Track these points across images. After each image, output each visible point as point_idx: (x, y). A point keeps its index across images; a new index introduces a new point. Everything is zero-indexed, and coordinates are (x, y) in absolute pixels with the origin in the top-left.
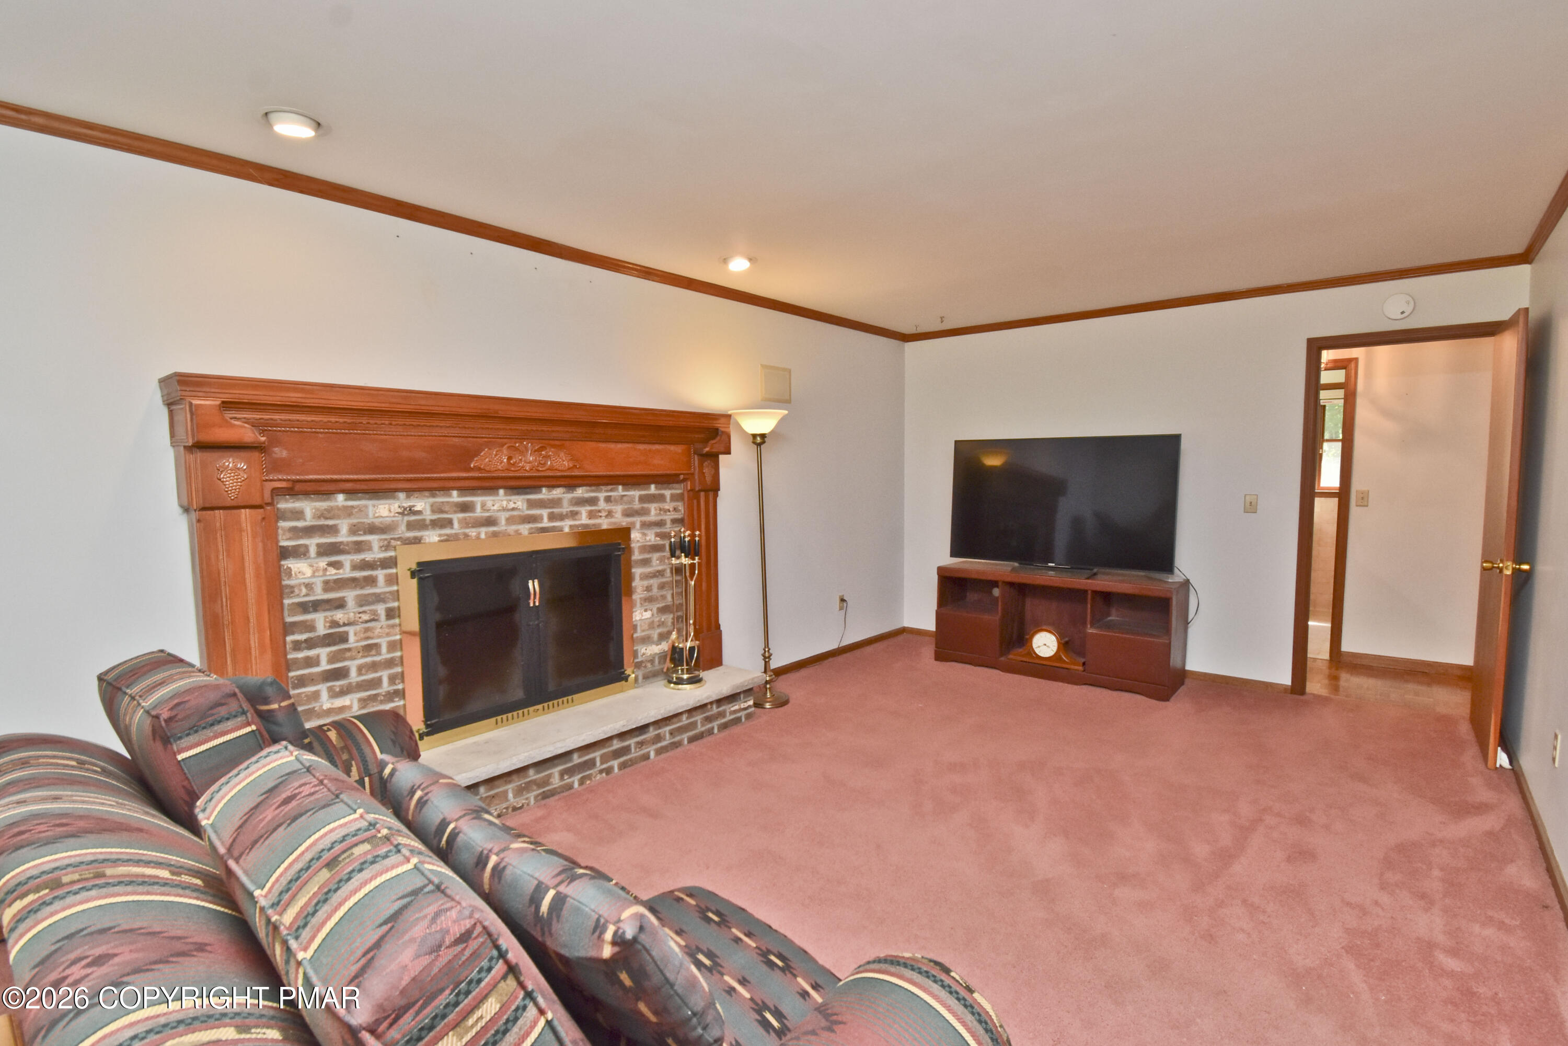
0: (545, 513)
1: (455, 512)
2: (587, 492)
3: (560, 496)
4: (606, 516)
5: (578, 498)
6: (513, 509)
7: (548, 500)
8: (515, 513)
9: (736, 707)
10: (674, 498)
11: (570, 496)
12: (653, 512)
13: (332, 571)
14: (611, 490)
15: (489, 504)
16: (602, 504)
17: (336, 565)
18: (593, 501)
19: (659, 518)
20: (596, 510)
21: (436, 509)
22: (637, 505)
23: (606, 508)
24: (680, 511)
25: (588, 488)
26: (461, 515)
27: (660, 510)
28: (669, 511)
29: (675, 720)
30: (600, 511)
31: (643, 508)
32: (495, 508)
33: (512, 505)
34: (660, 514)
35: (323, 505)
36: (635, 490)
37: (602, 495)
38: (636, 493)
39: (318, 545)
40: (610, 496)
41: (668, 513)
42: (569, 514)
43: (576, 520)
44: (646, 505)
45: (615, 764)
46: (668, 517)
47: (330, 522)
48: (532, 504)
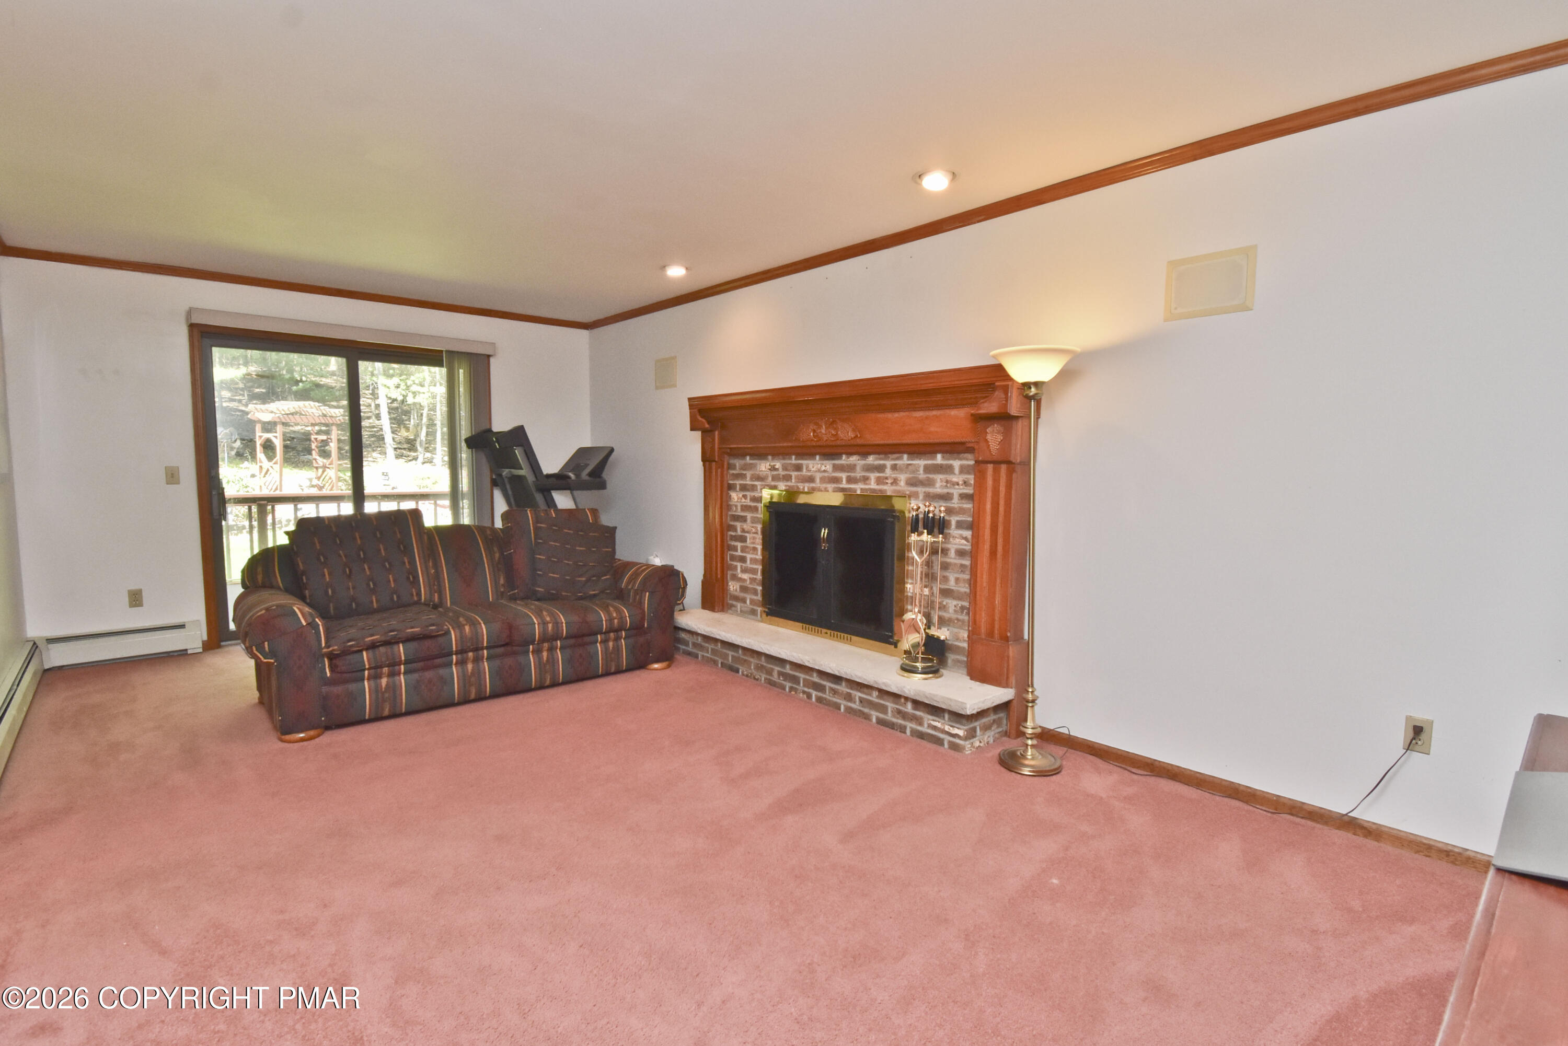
0: (844, 476)
1: (793, 471)
2: (877, 459)
3: (855, 462)
4: (892, 484)
5: (869, 465)
6: (825, 471)
7: (847, 465)
8: (826, 474)
9: (938, 725)
10: (963, 470)
11: (863, 462)
12: (938, 484)
13: (743, 500)
14: (897, 459)
15: (811, 466)
16: (888, 472)
17: (745, 497)
18: (881, 469)
19: (946, 491)
20: (883, 477)
21: (785, 468)
22: (922, 475)
23: (893, 476)
24: (969, 485)
25: (877, 456)
26: (796, 473)
27: (947, 482)
28: (958, 484)
29: (865, 690)
30: (887, 478)
31: (928, 479)
32: (814, 469)
33: (823, 468)
34: (946, 486)
35: (742, 462)
36: (920, 459)
37: (889, 463)
38: (921, 463)
39: (740, 485)
40: (896, 465)
41: (957, 487)
42: (862, 479)
43: (867, 484)
44: (931, 476)
45: (814, 694)
46: (956, 492)
47: (744, 472)
48: (836, 468)
